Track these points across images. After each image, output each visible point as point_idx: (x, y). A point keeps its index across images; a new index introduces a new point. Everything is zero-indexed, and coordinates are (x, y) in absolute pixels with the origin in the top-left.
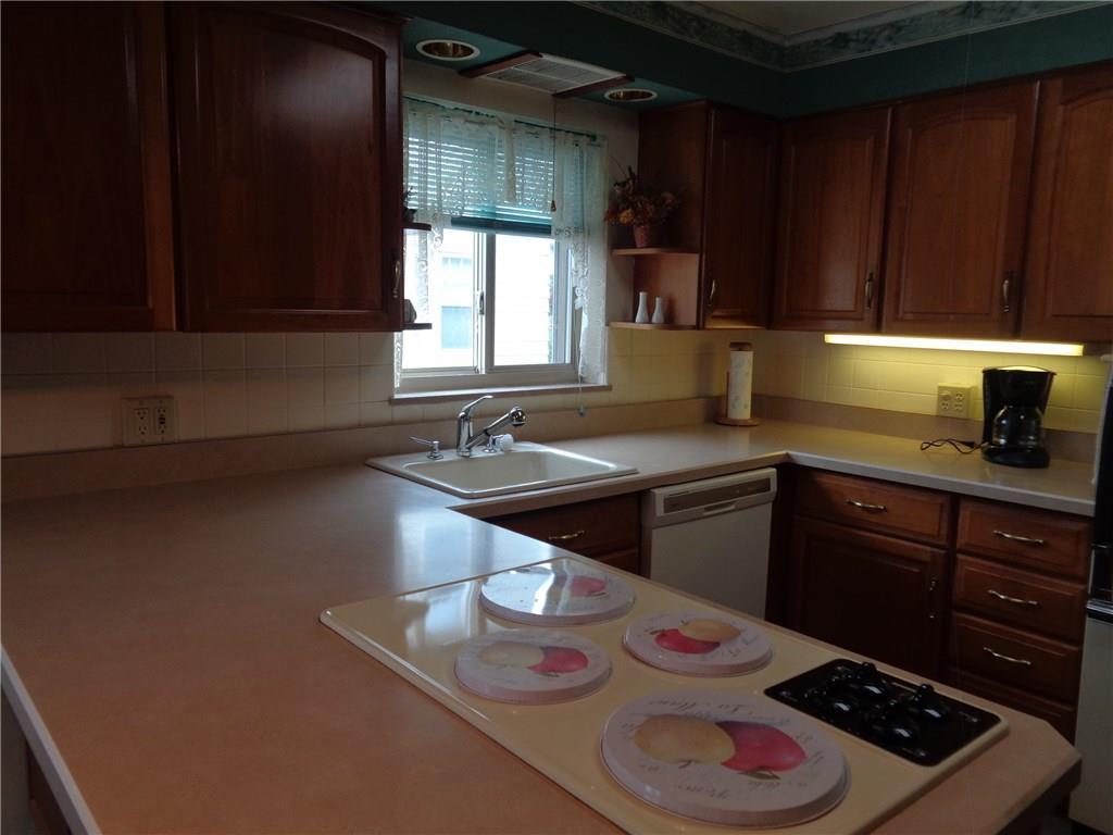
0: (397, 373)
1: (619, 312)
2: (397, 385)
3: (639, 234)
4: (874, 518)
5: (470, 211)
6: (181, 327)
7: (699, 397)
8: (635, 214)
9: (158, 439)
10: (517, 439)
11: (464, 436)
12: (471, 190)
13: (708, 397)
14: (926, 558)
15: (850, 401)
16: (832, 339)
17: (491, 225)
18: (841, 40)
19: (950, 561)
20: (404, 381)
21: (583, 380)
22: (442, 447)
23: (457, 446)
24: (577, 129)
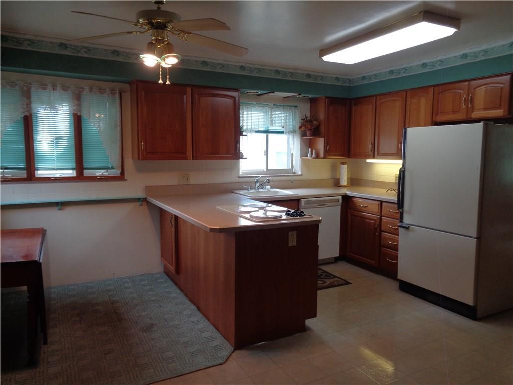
0: (240, 170)
1: (303, 154)
2: (241, 173)
3: (308, 133)
4: (364, 209)
5: (261, 129)
6: (193, 159)
7: (332, 179)
8: (305, 128)
9: (187, 184)
10: (271, 188)
11: (257, 187)
12: (261, 124)
13: (335, 179)
14: (375, 218)
15: (376, 180)
16: (368, 161)
17: (267, 132)
18: (364, 78)
19: (381, 219)
20: (243, 173)
21: (294, 173)
22: (251, 189)
23: (255, 189)
24: (291, 105)
